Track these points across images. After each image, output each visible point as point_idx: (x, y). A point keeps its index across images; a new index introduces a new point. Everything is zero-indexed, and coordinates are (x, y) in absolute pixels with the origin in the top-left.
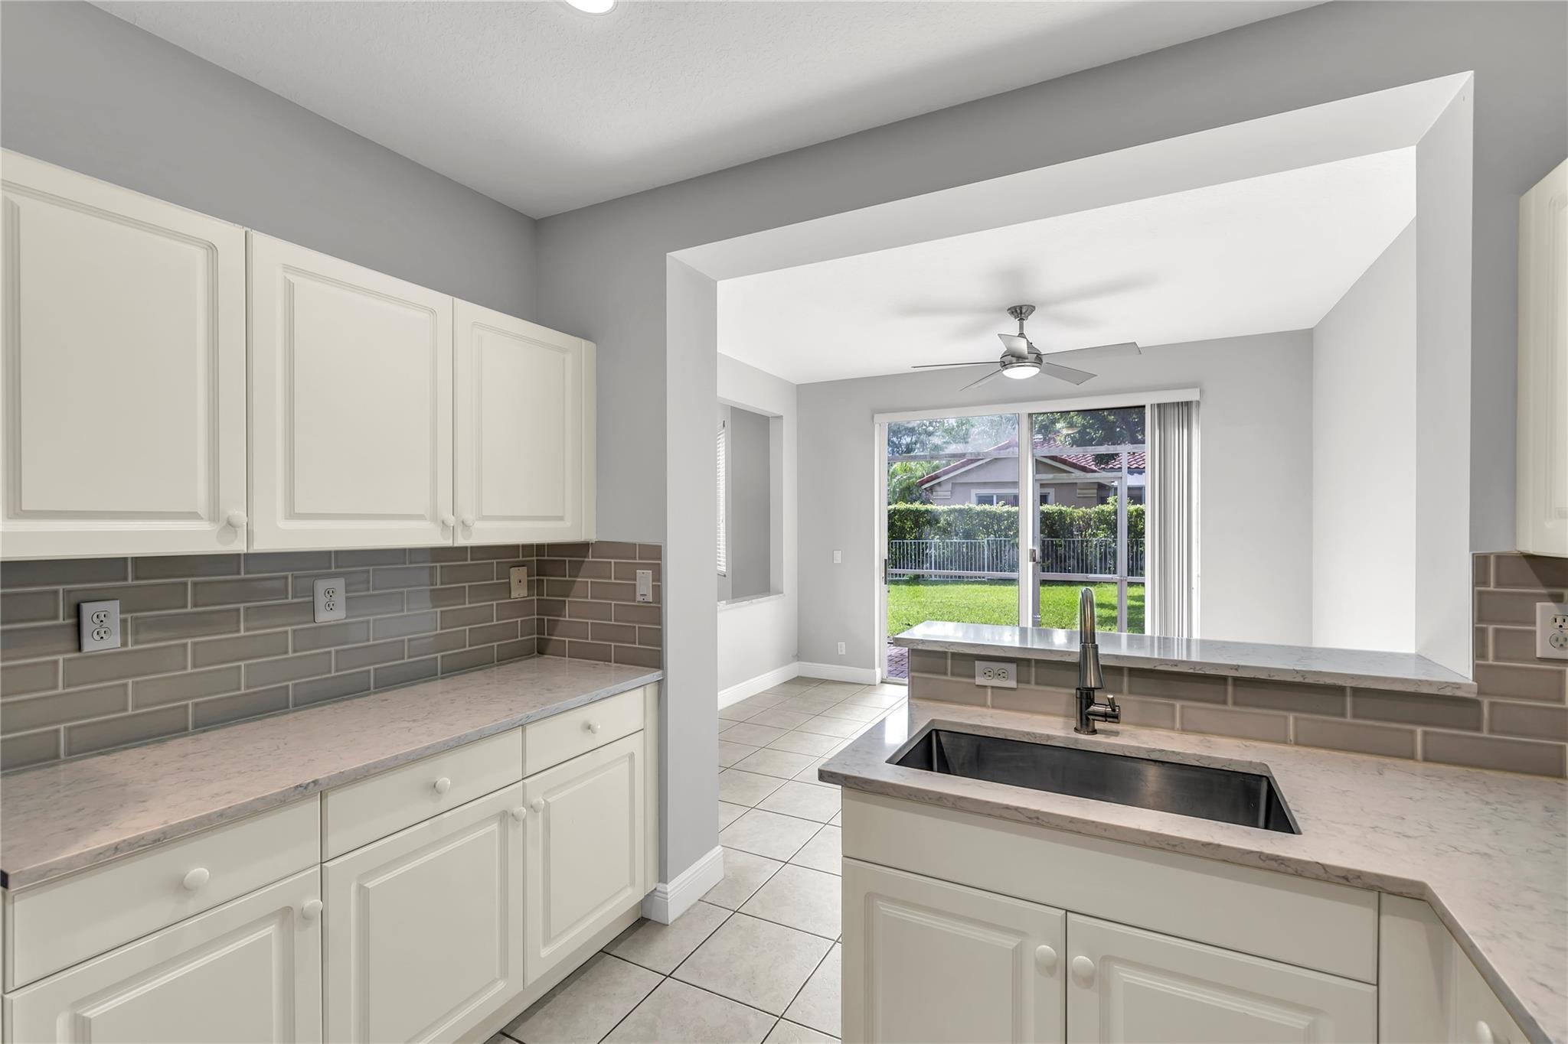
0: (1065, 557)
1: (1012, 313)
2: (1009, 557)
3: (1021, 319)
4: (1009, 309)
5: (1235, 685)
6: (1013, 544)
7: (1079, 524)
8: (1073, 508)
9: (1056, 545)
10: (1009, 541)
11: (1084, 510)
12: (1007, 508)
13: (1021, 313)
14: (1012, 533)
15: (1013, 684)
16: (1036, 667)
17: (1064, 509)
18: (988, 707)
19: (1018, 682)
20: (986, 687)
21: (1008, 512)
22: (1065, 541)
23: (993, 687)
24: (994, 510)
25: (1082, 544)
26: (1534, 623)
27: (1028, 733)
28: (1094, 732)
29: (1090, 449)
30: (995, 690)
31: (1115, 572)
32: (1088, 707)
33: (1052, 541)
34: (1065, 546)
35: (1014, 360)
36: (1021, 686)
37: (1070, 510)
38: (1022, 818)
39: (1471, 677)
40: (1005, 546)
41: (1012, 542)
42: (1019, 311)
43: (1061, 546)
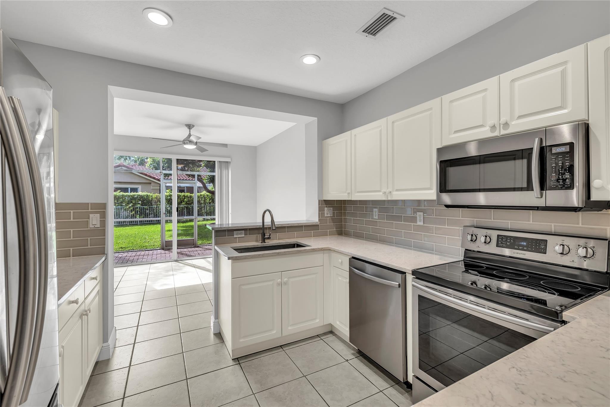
0: (149, 214)
1: (187, 126)
2: (123, 214)
3: (190, 129)
4: (185, 125)
5: (287, 228)
6: (125, 209)
7: (155, 200)
8: (153, 194)
9: (146, 209)
10: (123, 208)
11: (157, 194)
12: (122, 193)
13: (190, 127)
14: (124, 204)
15: (243, 236)
16: (249, 231)
17: (149, 194)
18: (237, 243)
19: (245, 235)
20: (236, 238)
21: (122, 195)
22: (149, 207)
23: (238, 237)
24: (116, 194)
25: (156, 208)
26: (324, 211)
27: (253, 245)
28: (265, 242)
29: (184, 172)
30: (239, 238)
31: (193, 216)
32: (264, 237)
33: (144, 207)
34: (149, 209)
35: (188, 142)
36: (246, 236)
37: (151, 194)
38: (276, 254)
39: (318, 221)
40: (121, 210)
41: (124, 208)
42: (189, 126)
43: (147, 209)
